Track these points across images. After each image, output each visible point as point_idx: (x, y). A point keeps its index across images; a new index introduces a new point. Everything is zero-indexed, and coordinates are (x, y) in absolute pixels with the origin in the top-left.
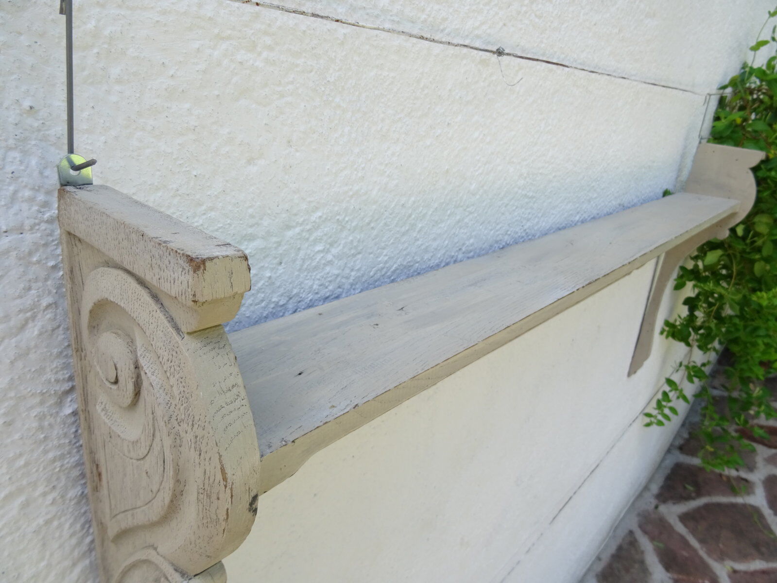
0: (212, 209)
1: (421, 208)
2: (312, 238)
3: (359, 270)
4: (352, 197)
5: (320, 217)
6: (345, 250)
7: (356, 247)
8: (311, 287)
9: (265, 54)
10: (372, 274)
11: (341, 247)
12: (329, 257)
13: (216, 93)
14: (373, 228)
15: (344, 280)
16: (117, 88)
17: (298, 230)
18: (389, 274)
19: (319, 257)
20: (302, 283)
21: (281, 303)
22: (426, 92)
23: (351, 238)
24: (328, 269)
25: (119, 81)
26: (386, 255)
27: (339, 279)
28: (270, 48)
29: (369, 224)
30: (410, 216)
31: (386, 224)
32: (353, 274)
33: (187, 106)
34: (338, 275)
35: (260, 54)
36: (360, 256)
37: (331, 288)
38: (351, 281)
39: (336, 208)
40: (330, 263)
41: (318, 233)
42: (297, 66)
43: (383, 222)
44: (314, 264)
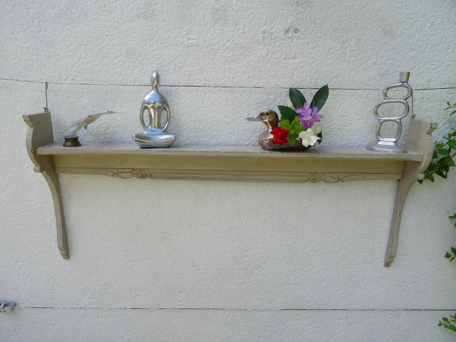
0: (76, 117)
1: (138, 125)
2: (101, 127)
3: (117, 137)
4: (112, 119)
5: (103, 122)
6: (111, 131)
7: (115, 131)
8: (102, 138)
9: (86, 90)
10: (122, 139)
11: (110, 131)
12: (107, 132)
13: (76, 97)
14: (120, 128)
15: (112, 139)
16: (60, 97)
17: (97, 124)
18: (128, 141)
19: (103, 132)
20: (99, 136)
21: (94, 140)
22: (134, 95)
23: (113, 129)
24: (107, 135)
25: (60, 96)
26: (126, 135)
27: (110, 138)
28: (87, 89)
29: (119, 126)
30: (134, 126)
31: (125, 127)
32: (115, 138)
33: (71, 99)
34: (110, 137)
35: (85, 90)
36: (117, 134)
37: (108, 140)
38: (115, 139)
39: (107, 121)
40: (107, 134)
41: (103, 126)
42: (94, 91)
43: (124, 126)
44: (102, 133)
